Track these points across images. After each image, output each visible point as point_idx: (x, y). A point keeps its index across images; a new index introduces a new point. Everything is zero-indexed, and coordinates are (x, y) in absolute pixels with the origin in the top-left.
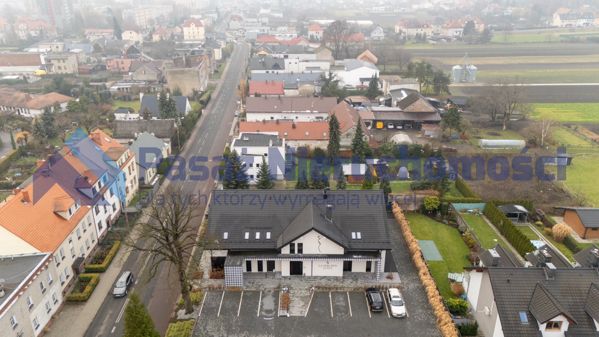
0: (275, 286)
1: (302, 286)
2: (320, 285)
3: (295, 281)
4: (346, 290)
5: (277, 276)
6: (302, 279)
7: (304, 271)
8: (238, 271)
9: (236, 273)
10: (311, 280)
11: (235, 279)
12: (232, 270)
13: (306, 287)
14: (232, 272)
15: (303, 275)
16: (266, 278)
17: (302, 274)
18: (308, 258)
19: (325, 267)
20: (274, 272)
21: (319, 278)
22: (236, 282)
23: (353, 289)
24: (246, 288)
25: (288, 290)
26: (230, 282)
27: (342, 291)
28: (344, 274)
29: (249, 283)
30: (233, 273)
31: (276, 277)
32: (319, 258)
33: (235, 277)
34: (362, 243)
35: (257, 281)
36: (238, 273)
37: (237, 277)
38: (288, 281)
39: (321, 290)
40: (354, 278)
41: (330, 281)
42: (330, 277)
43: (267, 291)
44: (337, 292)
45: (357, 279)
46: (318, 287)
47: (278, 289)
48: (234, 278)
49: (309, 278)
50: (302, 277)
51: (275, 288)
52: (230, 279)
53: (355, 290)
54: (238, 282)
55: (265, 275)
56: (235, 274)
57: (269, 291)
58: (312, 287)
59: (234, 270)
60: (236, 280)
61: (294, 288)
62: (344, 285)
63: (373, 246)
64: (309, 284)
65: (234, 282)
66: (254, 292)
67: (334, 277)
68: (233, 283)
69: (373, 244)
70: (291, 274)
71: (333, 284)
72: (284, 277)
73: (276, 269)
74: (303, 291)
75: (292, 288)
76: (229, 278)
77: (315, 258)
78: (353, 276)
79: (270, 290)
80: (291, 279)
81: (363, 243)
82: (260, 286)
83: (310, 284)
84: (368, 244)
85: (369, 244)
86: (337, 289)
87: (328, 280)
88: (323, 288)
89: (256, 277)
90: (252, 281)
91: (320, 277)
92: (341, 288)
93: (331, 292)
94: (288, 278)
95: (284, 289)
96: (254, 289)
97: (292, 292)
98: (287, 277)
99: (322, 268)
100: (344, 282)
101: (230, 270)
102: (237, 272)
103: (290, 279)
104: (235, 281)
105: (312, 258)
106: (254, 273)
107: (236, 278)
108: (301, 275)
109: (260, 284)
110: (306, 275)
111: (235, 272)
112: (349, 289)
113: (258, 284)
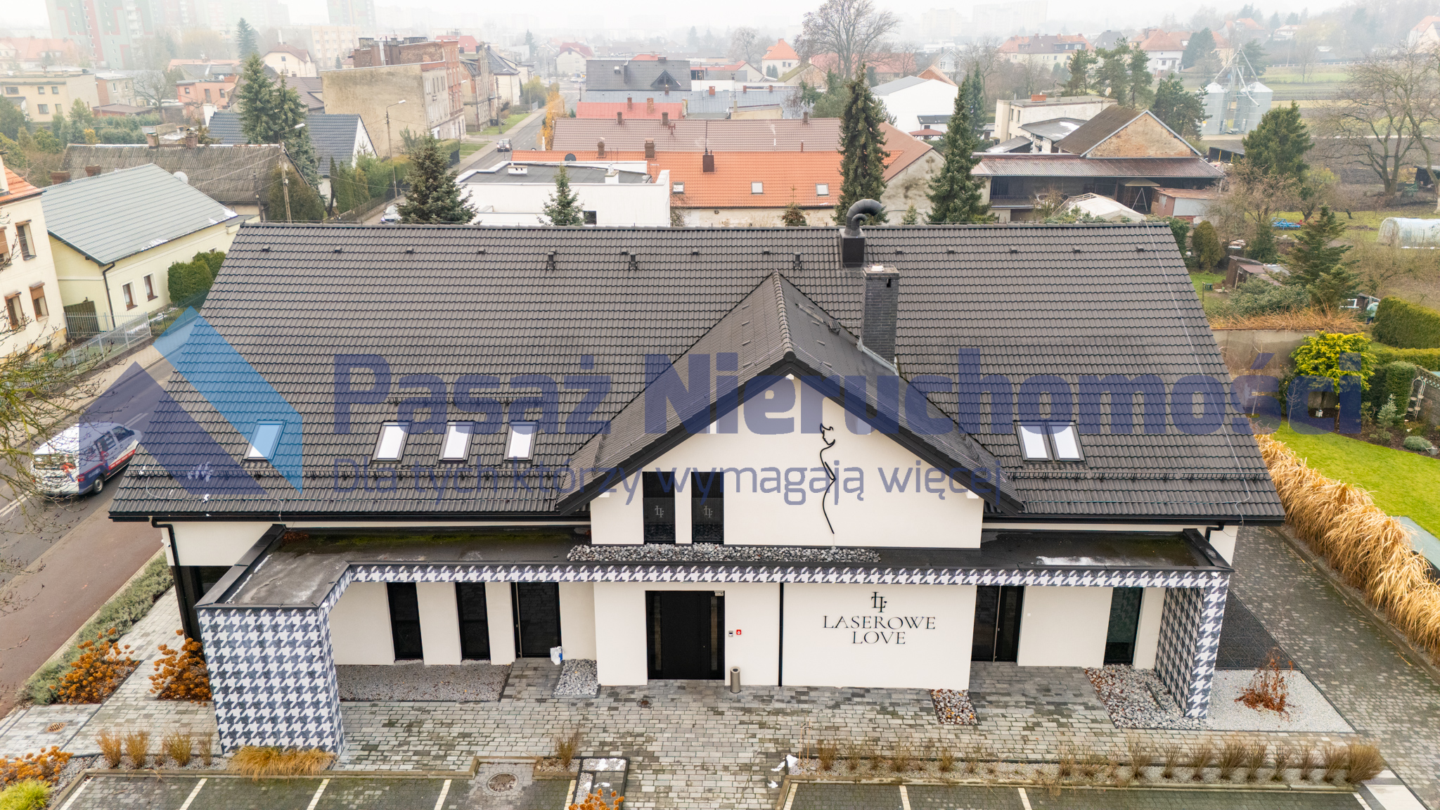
0: (545, 747)
1: (717, 746)
2: (829, 740)
3: (673, 713)
4: (1005, 773)
5: (572, 687)
6: (723, 706)
7: (735, 654)
8: (292, 644)
9: (280, 659)
10: (777, 712)
11: (278, 697)
12: (254, 636)
13: (746, 756)
14: (256, 651)
15: (727, 682)
16: (502, 696)
17: (720, 675)
18: (756, 566)
19: (861, 632)
20: (556, 660)
21: (826, 698)
22: (289, 720)
23: (1053, 770)
24: (359, 760)
25: (628, 771)
26: (245, 720)
27: (981, 779)
28: (974, 676)
29: (391, 724)
30: (264, 659)
31: (560, 690)
32: (826, 567)
33: (276, 682)
34: (1091, 485)
35: (439, 715)
36: (295, 659)
37: (290, 682)
38: (633, 717)
39: (840, 772)
40: (1044, 700)
41: (894, 714)
42: (890, 692)
43: (487, 773)
44: (951, 787)
45: (1060, 709)
46: (825, 757)
47: (558, 769)
48: (270, 690)
49: (764, 696)
50: (717, 693)
51: (540, 761)
52: (248, 698)
53: (1065, 773)
54: (303, 720)
55: (500, 678)
56: (273, 667)
57: (503, 780)
58: (780, 756)
59: (268, 635)
60: (287, 705)
61: (665, 761)
62: (991, 743)
63: (1162, 497)
64: (761, 734)
65: (274, 720)
66: (400, 782)
67: (918, 691)
68: (268, 727)
69: (1162, 486)
70: (653, 674)
71: (917, 736)
72: (614, 692)
73: (570, 647)
74: (727, 782)
75: (653, 757)
76: (240, 690)
77: (798, 567)
78: (1030, 688)
79: (506, 769)
80: (655, 703)
81: (1099, 485)
82: (451, 746)
83: (768, 734)
84: (1130, 486)
85: (1137, 486)
86: (944, 769)
87: (883, 711)
88: (853, 760)
89: (443, 693)
90: (413, 715)
91: (833, 690)
92: (971, 764)
93: (911, 788)
94: (638, 695)
95: (602, 765)
96: (408, 767)
97: (648, 788)
98: (632, 689)
99: (844, 634)
100: (984, 726)
101: (238, 636)
102: (286, 651)
103: (645, 703)
104: (280, 712)
105: (784, 567)
106: (438, 670)
107: (285, 690)
108: (713, 683)
109: (456, 730)
110: (745, 681)
111: (271, 651)
112: (1029, 770)
113: (443, 731)
